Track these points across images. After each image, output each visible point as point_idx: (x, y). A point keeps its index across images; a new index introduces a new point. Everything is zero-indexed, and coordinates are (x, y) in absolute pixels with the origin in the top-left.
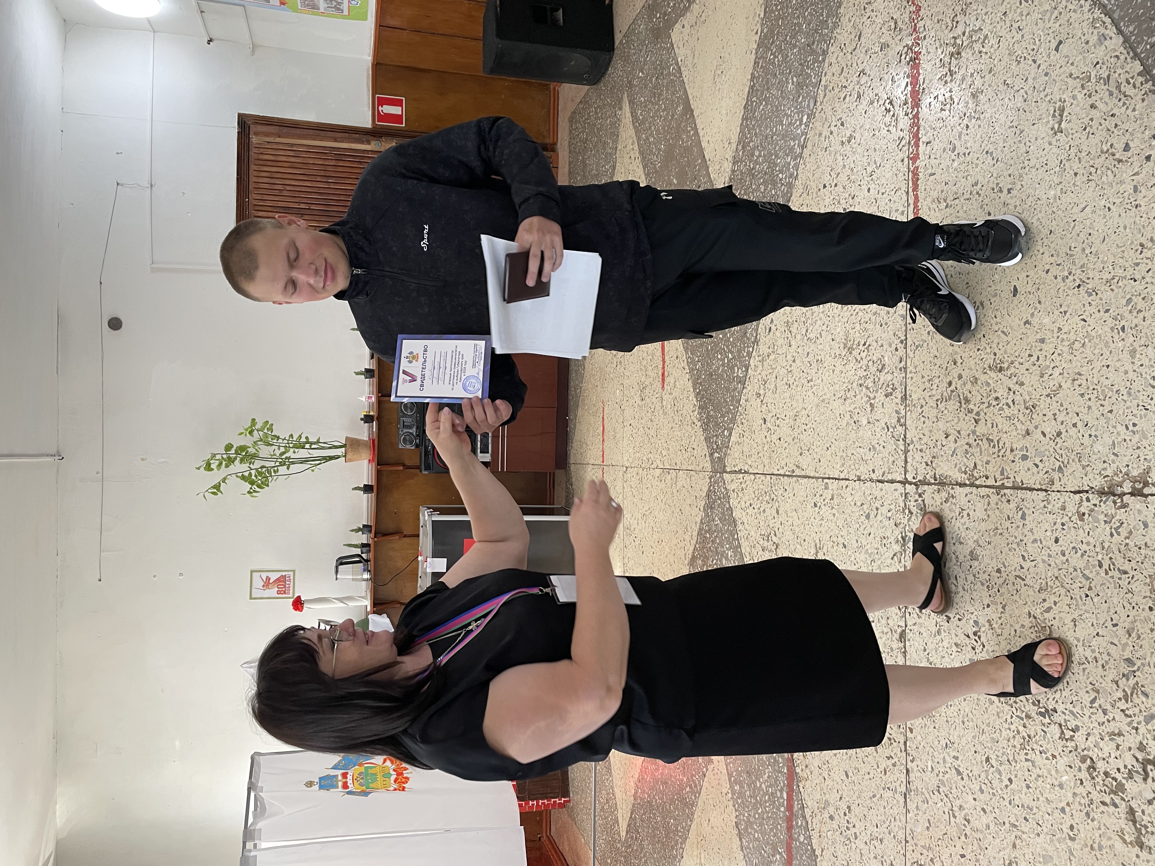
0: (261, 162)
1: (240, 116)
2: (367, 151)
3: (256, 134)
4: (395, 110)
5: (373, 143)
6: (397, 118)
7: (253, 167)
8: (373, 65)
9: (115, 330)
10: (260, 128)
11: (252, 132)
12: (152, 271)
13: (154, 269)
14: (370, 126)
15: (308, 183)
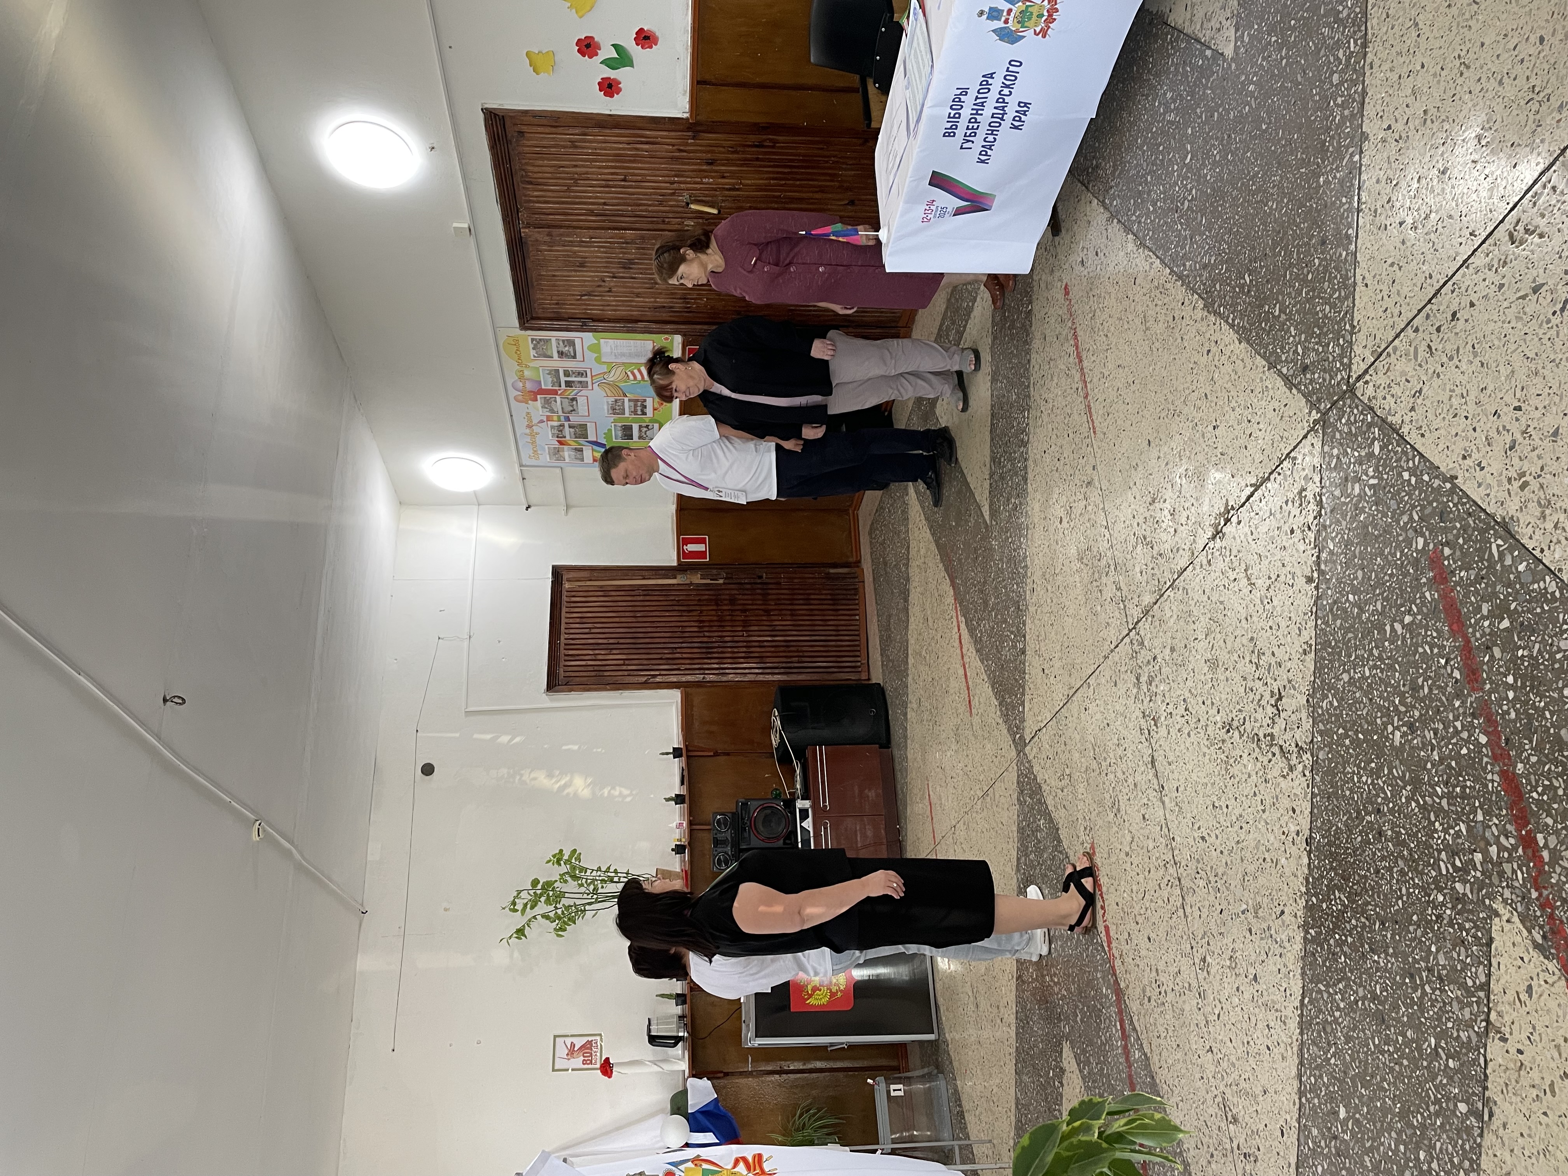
0: (572, 605)
1: (553, 567)
2: (674, 585)
3: (569, 580)
4: (700, 547)
5: (679, 576)
6: (702, 554)
7: (564, 610)
8: (677, 511)
9: (427, 775)
10: (572, 575)
11: (565, 578)
12: (466, 716)
13: (468, 713)
14: (675, 564)
15: (617, 620)
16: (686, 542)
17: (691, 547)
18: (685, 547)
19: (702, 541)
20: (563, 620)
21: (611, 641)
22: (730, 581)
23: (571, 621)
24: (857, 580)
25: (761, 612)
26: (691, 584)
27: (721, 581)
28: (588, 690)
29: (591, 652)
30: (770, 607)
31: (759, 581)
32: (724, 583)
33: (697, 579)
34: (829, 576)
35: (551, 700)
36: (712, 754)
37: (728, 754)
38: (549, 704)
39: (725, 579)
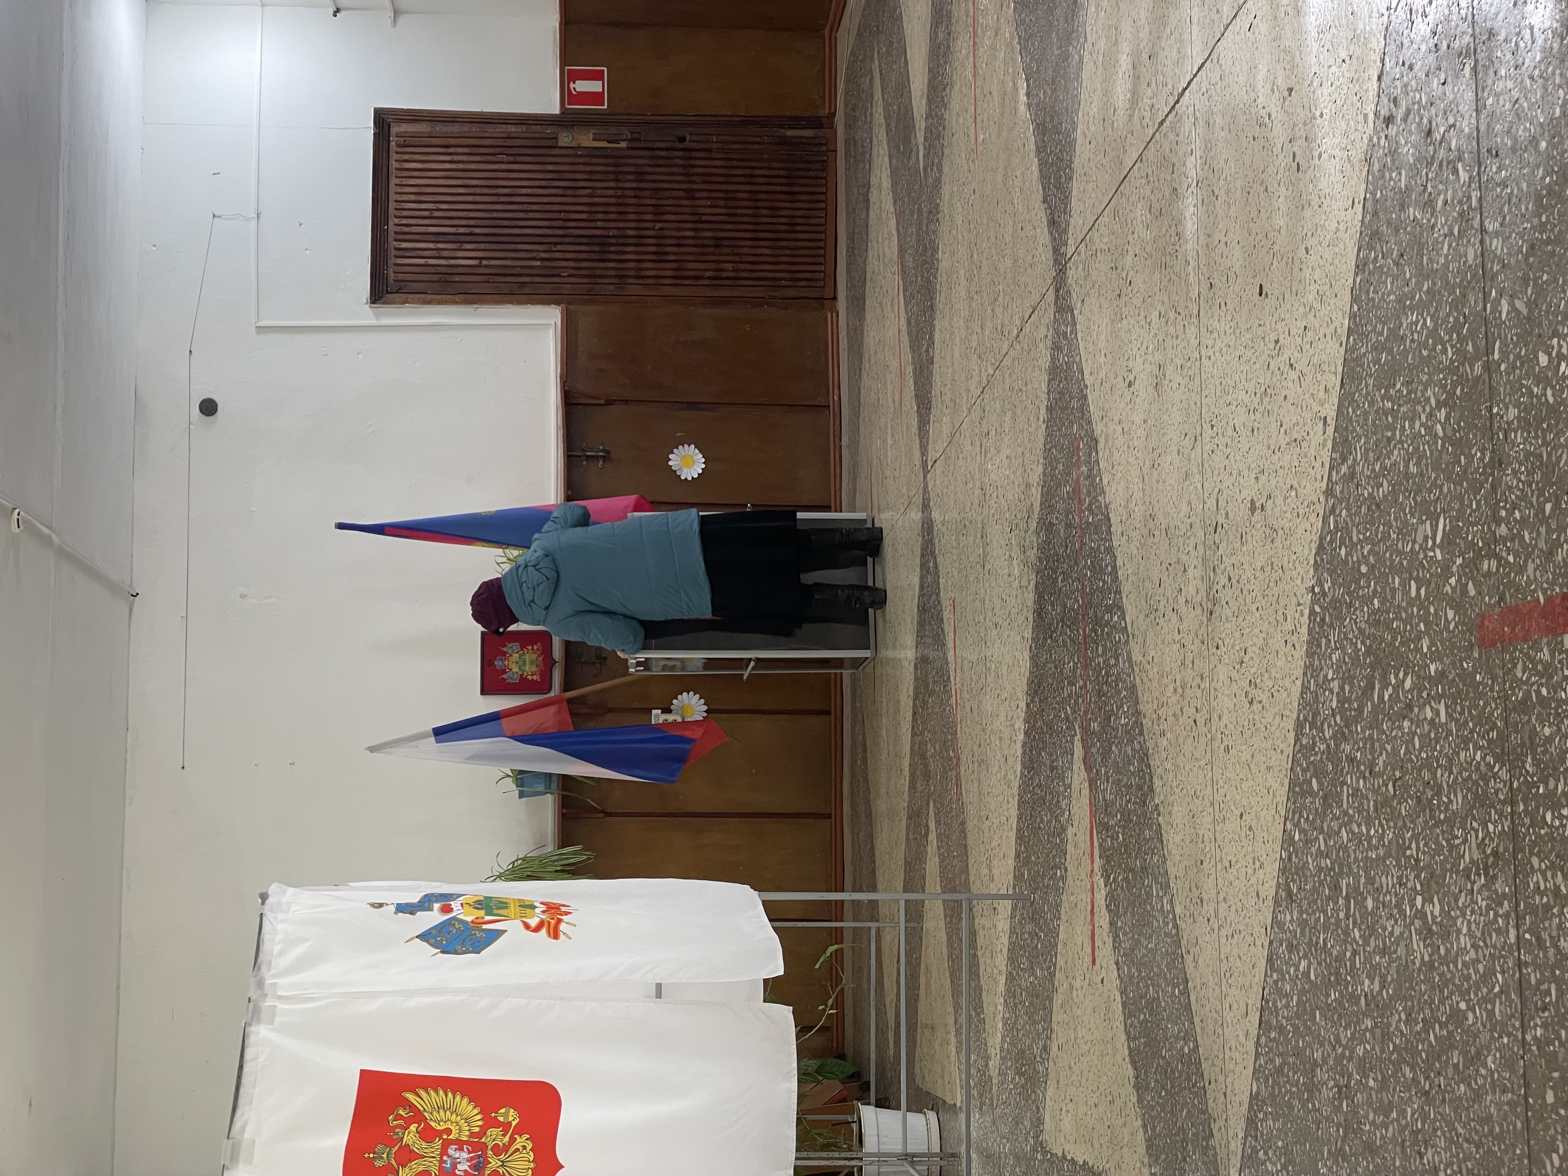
0: (403, 173)
1: (377, 111)
3: (400, 133)
4: (593, 86)
5: (562, 133)
6: (595, 97)
8: (561, 25)
9: (208, 415)
10: (404, 126)
11: (393, 130)
12: (258, 333)
13: (261, 330)
14: (556, 110)
15: (471, 198)
16: (574, 76)
17: (582, 86)
18: (572, 85)
19: (598, 76)
20: (393, 197)
21: (461, 230)
22: (636, 144)
23: (405, 198)
24: (824, 148)
25: (683, 194)
26: (579, 148)
27: (623, 145)
28: (429, 303)
29: (431, 245)
30: (694, 186)
31: (679, 146)
32: (628, 148)
33: (587, 139)
34: (784, 142)
35: (377, 317)
36: (602, 402)
37: (626, 402)
38: (373, 322)
39: (631, 140)
